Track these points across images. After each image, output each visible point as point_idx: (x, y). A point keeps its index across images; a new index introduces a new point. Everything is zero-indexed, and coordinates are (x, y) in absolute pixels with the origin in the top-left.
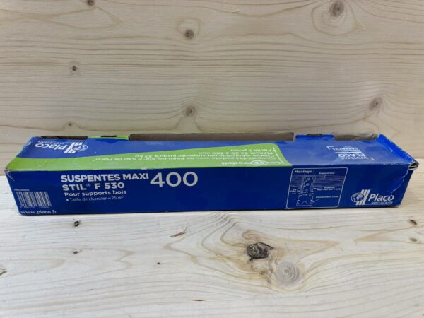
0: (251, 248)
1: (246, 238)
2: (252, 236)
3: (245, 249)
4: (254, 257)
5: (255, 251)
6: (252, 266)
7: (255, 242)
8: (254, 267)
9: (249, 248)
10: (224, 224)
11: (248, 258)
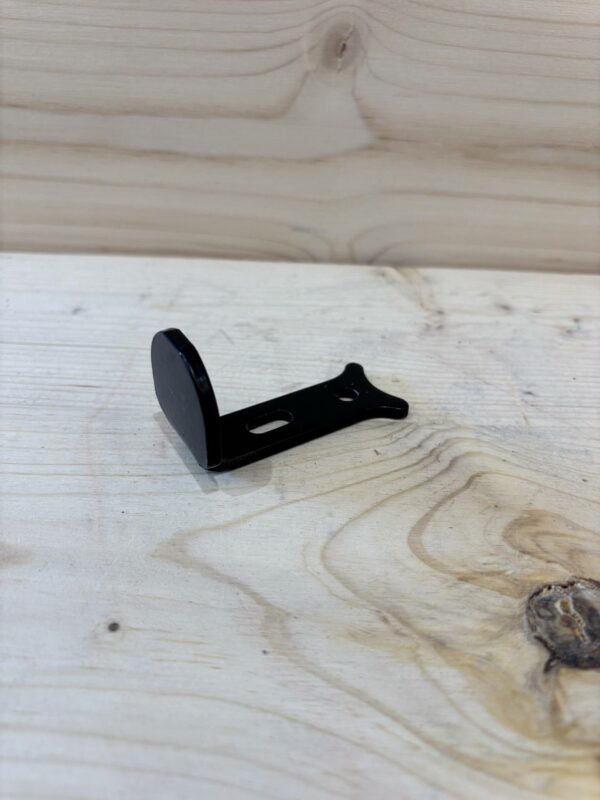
0: (547, 604)
1: (524, 552)
2: (548, 543)
3: (517, 605)
4: (562, 657)
5: (568, 622)
6: (554, 709)
7: (562, 574)
8: (567, 718)
9: (539, 603)
10: (430, 473)
11: (535, 656)
